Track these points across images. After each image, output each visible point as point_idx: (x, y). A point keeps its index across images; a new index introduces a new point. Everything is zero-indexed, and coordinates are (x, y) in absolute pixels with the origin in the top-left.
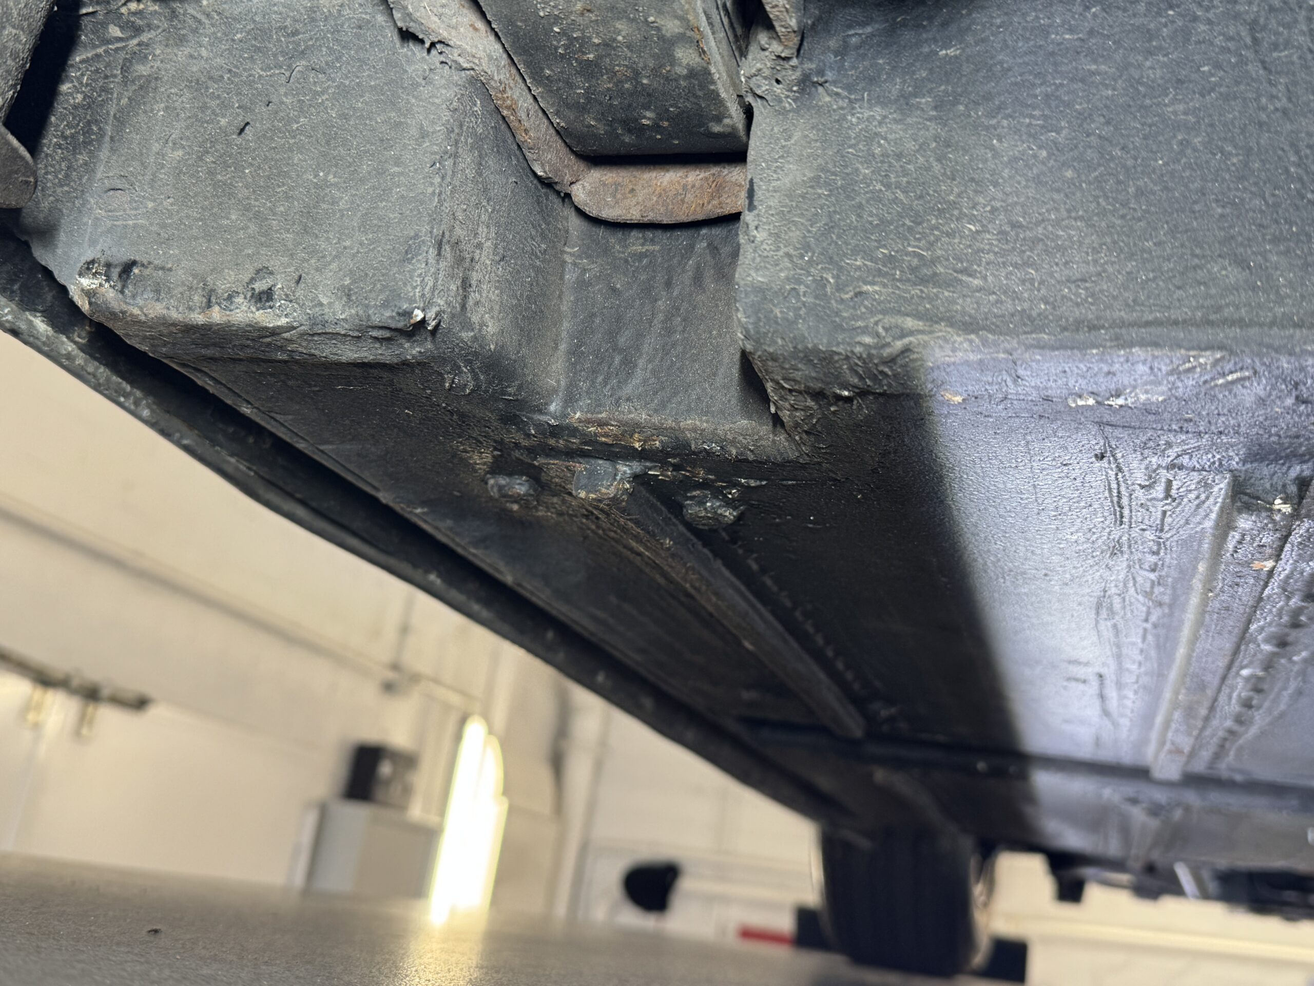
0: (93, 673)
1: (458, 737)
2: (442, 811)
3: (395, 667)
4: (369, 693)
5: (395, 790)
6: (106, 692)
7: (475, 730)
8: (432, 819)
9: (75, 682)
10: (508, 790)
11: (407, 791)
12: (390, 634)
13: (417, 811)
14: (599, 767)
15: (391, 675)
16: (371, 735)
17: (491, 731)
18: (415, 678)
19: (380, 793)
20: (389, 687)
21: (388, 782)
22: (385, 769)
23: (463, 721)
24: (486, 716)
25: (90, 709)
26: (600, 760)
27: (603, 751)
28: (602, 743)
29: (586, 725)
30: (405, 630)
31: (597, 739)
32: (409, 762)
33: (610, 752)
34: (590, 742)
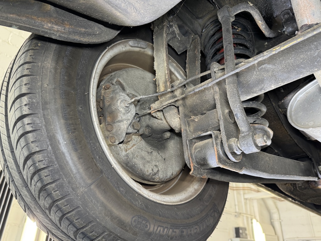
1: (252, 223)
2: (253, 238)
3: (236, 212)
4: (233, 218)
5: (244, 234)
7: (254, 221)
10: (264, 232)
11: (246, 235)
12: (234, 207)
13: (249, 239)
15: (236, 214)
16: (237, 226)
17: (257, 221)
18: (240, 213)
19: (241, 236)
20: (236, 216)
21: (242, 233)
22: (241, 231)
23: (252, 220)
24: (255, 218)
26: (280, 222)
27: (281, 221)
28: (280, 219)
29: (276, 216)
30: (235, 205)
31: (279, 219)
32: (245, 229)
33: (282, 221)
34: (277, 219)
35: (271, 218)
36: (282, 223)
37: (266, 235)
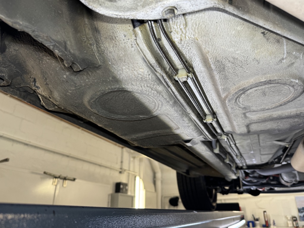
0: (64, 175)
1: (135, 180)
2: (134, 193)
3: (121, 169)
4: (117, 174)
5: (124, 190)
6: (67, 178)
7: (138, 178)
8: (133, 195)
9: (61, 177)
10: (145, 188)
11: (127, 190)
12: (119, 164)
13: (129, 193)
14: (162, 182)
15: (120, 170)
16: (118, 181)
17: (140, 178)
18: (125, 170)
19: (121, 191)
20: (120, 172)
21: (122, 189)
22: (121, 186)
23: (135, 177)
24: (140, 176)
25: (65, 181)
28: (162, 178)
29: (159, 175)
30: (122, 162)
32: (126, 185)
33: (163, 180)
35: (154, 177)
37: (146, 191)
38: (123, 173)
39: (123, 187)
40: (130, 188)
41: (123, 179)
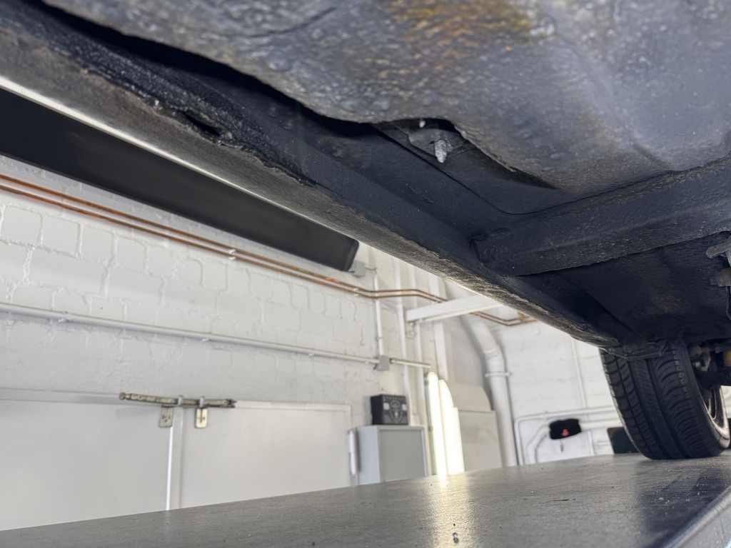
1: (426, 383)
5: (397, 414)
6: (203, 403)
7: (432, 378)
8: (425, 425)
9: (182, 401)
10: (456, 402)
11: (405, 414)
12: (371, 344)
14: (508, 382)
15: (377, 361)
17: (440, 378)
18: (391, 359)
19: (386, 418)
21: (390, 412)
23: (425, 375)
24: (437, 371)
25: (199, 411)
26: (507, 379)
27: (507, 374)
28: (506, 370)
29: (495, 364)
31: (503, 369)
32: (402, 400)
33: (511, 374)
34: (499, 372)
35: (484, 369)
36: (512, 380)
37: (460, 411)
38: (387, 369)
39: (391, 408)
40: (411, 407)
41: (390, 385)
